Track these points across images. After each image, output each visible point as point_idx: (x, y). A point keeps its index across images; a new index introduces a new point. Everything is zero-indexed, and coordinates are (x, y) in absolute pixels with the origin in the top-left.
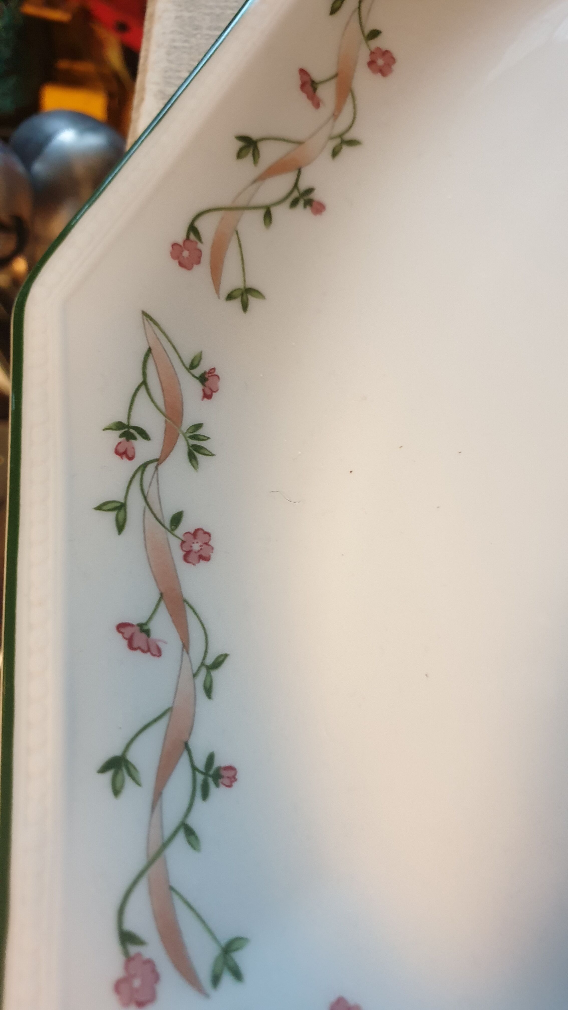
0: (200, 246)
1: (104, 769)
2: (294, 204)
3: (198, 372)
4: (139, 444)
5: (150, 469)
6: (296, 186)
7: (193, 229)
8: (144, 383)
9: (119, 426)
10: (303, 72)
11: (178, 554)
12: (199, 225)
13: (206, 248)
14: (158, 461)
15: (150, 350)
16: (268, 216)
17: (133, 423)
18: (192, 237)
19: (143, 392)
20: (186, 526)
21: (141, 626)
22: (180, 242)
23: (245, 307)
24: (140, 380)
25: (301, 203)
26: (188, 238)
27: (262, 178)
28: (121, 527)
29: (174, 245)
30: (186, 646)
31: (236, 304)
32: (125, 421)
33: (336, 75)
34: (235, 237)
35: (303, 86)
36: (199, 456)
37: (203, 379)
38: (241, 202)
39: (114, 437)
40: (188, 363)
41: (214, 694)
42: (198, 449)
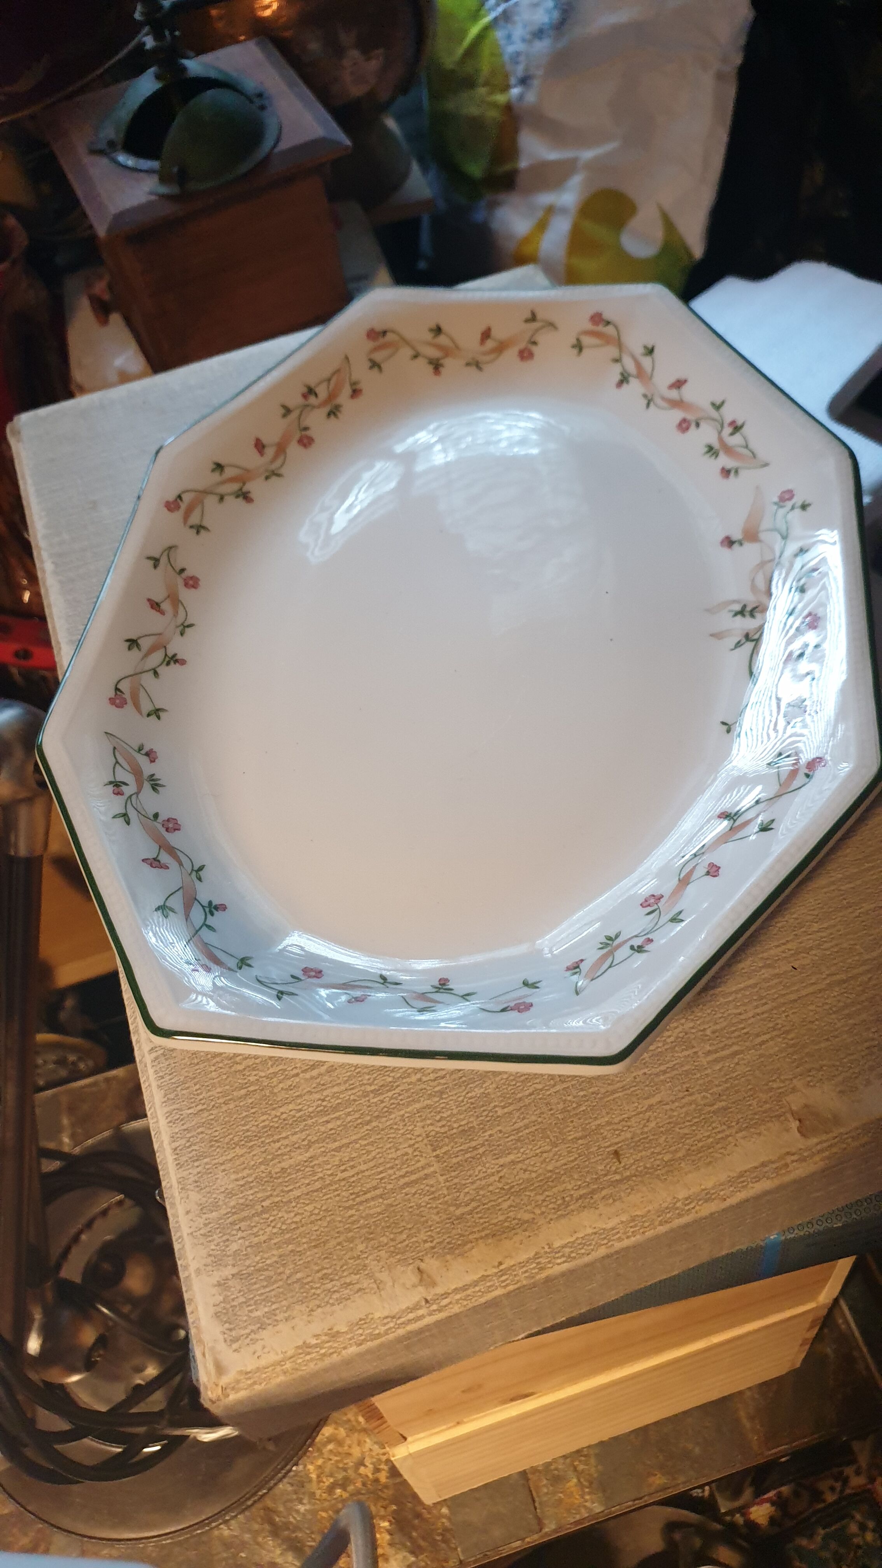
0: (124, 696)
1: (158, 909)
2: (168, 664)
3: (143, 752)
4: (124, 788)
5: (134, 797)
6: (166, 655)
7: (117, 689)
8: (117, 762)
9: (111, 783)
10: (149, 600)
11: (163, 831)
12: (119, 686)
13: (127, 696)
14: (137, 793)
15: (115, 748)
16: (156, 673)
17: (118, 779)
18: (118, 693)
19: (117, 765)
20: (163, 817)
21: (155, 859)
22: (113, 696)
23: (159, 718)
24: (114, 761)
25: (172, 663)
26: (116, 694)
27: (147, 655)
28: (128, 823)
29: (110, 699)
30: (181, 864)
31: (153, 717)
32: (113, 780)
33: (169, 596)
34: (142, 690)
35: (152, 607)
36: (159, 788)
37: (147, 754)
38: (138, 671)
39: (111, 788)
40: (137, 748)
41: (203, 880)
42: (157, 785)
